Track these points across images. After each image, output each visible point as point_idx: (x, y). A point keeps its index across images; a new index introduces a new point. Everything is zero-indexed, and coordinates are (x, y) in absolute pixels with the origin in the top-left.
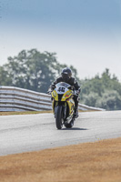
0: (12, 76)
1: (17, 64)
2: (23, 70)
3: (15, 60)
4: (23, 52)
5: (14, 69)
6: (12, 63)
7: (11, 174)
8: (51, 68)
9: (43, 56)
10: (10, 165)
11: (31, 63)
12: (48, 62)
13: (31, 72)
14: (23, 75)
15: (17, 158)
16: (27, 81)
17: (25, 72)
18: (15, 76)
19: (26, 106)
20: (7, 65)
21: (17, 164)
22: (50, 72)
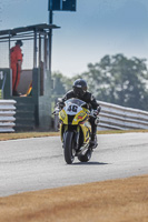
0: (93, 87)
1: (98, 72)
2: (106, 80)
3: (97, 68)
4: (106, 58)
5: (95, 78)
6: (93, 72)
7: (90, 207)
8: (140, 78)
9: (131, 63)
10: (89, 195)
11: (116, 71)
12: (137, 71)
13: (116, 82)
14: (107, 86)
15: (98, 187)
16: (112, 93)
17: (108, 82)
18: (97, 87)
19: (109, 123)
20: (86, 74)
21: (97, 194)
22: (139, 82)
